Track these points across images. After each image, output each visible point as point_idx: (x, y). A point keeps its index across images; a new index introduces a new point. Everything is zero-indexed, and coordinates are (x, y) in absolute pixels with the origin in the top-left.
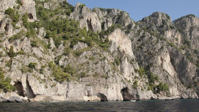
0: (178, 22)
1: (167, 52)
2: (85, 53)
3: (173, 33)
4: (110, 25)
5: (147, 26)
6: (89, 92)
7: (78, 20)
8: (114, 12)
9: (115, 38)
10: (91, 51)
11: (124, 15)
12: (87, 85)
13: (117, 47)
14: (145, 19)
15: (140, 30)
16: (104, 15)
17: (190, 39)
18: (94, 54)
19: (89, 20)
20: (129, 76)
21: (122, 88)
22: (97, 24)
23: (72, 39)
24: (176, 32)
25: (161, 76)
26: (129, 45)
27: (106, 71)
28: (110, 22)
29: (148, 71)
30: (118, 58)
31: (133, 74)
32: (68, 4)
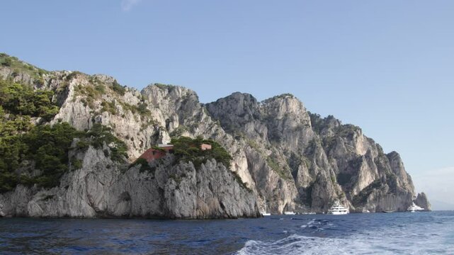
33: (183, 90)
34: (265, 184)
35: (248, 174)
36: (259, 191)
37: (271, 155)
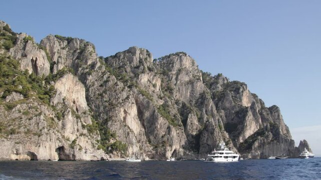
0: (165, 61)
1: (133, 103)
2: (19, 106)
3: (152, 77)
4: (61, 67)
5: (120, 64)
6: (17, 150)
7: (20, 58)
8: (76, 44)
9: (64, 85)
10: (27, 104)
11: (88, 50)
12: (16, 143)
13: (62, 98)
14: (118, 55)
15: (105, 72)
16: (62, 46)
17: (175, 85)
18: (29, 108)
19: (34, 59)
20: (72, 133)
21: (57, 147)
22: (44, 64)
23: (6, 86)
24: (155, 75)
25: (120, 133)
26: (82, 93)
27: (41, 128)
28: (62, 63)
29: (105, 126)
30: (61, 111)
31: (78, 130)
32: (10, 31)
33: (81, 42)
35: (137, 120)
37: (163, 104)
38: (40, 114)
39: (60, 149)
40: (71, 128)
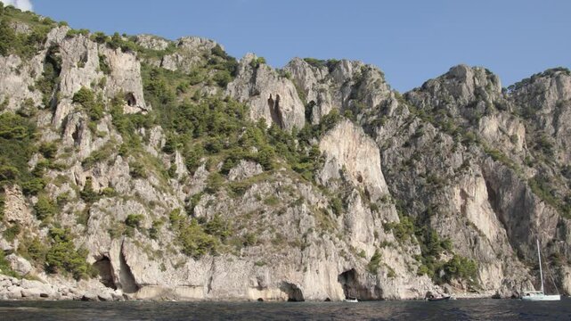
0: (523, 90)
1: (478, 176)
2: (255, 187)
3: (504, 122)
4: (326, 110)
5: (435, 103)
6: (260, 280)
7: (247, 98)
8: (345, 70)
9: (338, 145)
10: (270, 182)
11: (370, 79)
12: (256, 264)
13: (338, 168)
14: (429, 85)
15: (410, 117)
16: (319, 78)
17: (555, 135)
18: (277, 191)
19: (274, 98)
20: (366, 242)
21: (341, 271)
22: (293, 108)
23: (227, 151)
24: (512, 118)
25: (458, 239)
26: (374, 160)
27: (304, 230)
28: (327, 102)
29: (425, 227)
30: (339, 196)
31: (376, 236)
32: (223, 55)
33: (355, 65)
34: (528, 232)
35: (490, 212)
36: (515, 247)
37: (535, 178)
38: (300, 201)
39: (348, 277)
40: (363, 230)
